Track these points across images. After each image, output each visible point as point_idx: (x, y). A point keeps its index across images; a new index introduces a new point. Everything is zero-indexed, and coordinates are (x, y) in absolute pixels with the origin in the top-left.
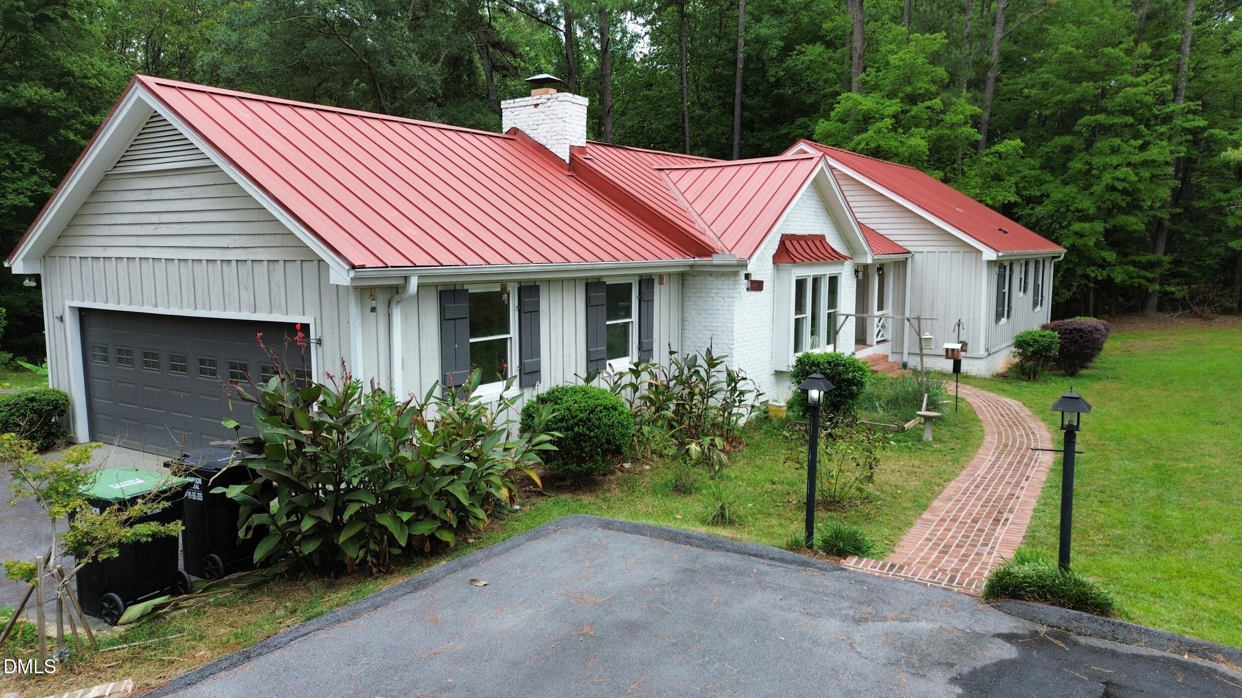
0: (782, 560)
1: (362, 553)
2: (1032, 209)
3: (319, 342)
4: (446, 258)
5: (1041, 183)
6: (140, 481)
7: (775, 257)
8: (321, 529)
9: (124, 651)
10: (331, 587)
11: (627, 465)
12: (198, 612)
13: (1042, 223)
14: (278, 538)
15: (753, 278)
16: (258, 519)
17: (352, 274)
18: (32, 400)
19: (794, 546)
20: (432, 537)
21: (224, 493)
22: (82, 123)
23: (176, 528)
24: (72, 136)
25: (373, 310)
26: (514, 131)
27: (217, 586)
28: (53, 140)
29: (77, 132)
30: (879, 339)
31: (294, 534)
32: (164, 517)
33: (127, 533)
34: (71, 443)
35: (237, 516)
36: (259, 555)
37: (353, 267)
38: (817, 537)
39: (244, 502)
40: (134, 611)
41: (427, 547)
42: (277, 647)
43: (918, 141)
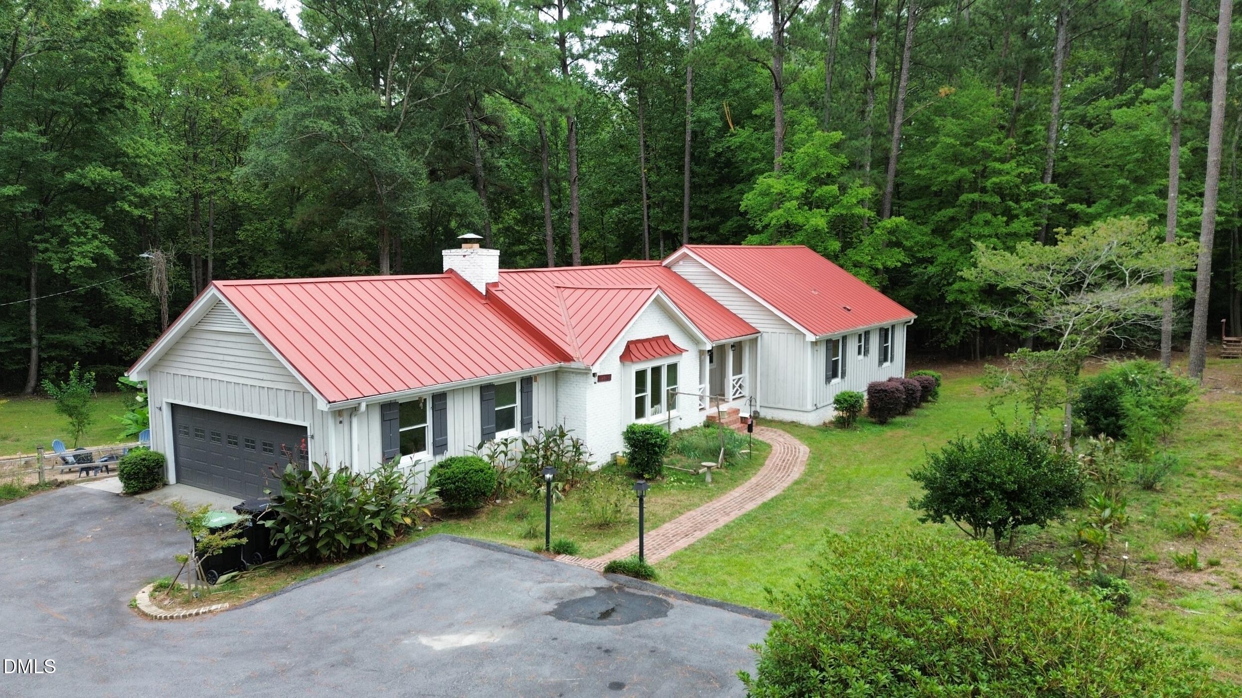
0: (532, 557)
1: (328, 552)
2: (926, 268)
3: (312, 437)
4: (383, 388)
5: (934, 246)
6: (224, 518)
7: (621, 357)
8: (309, 541)
9: (221, 594)
10: (314, 569)
11: (498, 501)
12: (252, 579)
13: (933, 280)
14: (288, 545)
15: (598, 374)
16: (279, 536)
17: (329, 406)
18: (144, 460)
19: (538, 550)
20: (365, 544)
21: (264, 524)
22: (135, 195)
23: (244, 541)
24: (126, 207)
25: (341, 422)
26: (451, 271)
27: (260, 568)
28: (110, 209)
29: (131, 203)
30: (737, 395)
31: (297, 543)
32: (239, 536)
33: (225, 543)
34: (165, 484)
35: (269, 535)
36: (279, 553)
37: (330, 402)
38: (551, 545)
39: (273, 528)
40: (223, 578)
41: (363, 550)
42: (287, 592)
43: (818, 220)
